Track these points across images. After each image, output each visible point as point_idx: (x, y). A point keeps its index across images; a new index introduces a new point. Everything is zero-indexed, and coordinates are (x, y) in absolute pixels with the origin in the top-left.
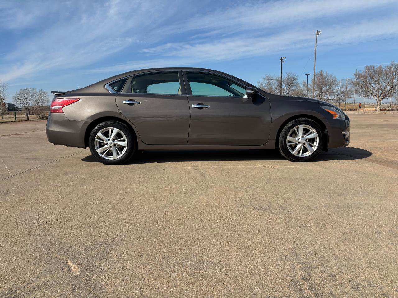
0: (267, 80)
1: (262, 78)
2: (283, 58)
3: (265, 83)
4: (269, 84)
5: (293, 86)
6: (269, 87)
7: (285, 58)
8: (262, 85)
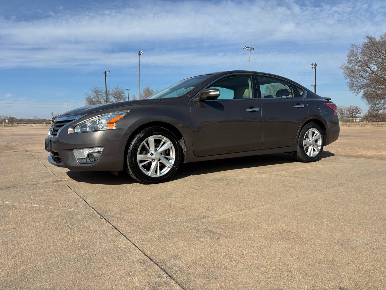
0: (95, 92)
1: (90, 90)
2: (107, 72)
3: (93, 95)
4: (98, 96)
5: (121, 99)
6: (98, 99)
7: (109, 72)
8: (90, 96)
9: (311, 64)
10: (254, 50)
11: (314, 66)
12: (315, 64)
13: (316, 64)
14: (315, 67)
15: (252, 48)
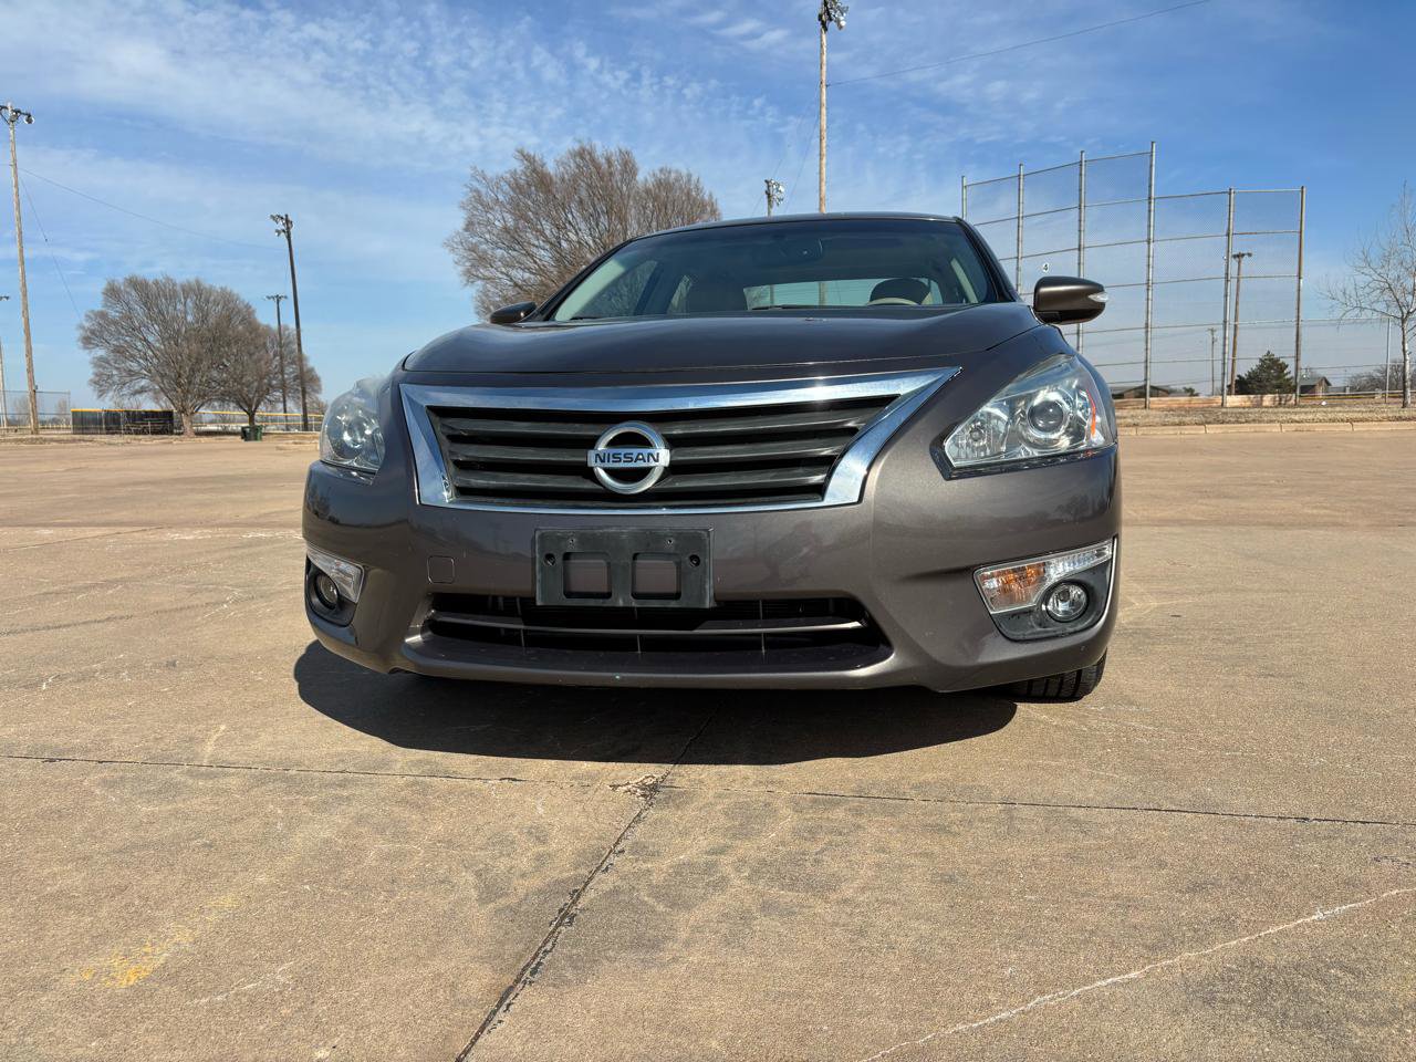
9: (273, 217)
10: (29, 121)
11: (281, 225)
12: (287, 221)
13: (290, 218)
14: (288, 228)
15: (17, 112)
